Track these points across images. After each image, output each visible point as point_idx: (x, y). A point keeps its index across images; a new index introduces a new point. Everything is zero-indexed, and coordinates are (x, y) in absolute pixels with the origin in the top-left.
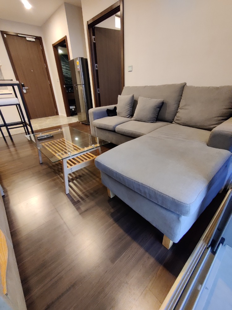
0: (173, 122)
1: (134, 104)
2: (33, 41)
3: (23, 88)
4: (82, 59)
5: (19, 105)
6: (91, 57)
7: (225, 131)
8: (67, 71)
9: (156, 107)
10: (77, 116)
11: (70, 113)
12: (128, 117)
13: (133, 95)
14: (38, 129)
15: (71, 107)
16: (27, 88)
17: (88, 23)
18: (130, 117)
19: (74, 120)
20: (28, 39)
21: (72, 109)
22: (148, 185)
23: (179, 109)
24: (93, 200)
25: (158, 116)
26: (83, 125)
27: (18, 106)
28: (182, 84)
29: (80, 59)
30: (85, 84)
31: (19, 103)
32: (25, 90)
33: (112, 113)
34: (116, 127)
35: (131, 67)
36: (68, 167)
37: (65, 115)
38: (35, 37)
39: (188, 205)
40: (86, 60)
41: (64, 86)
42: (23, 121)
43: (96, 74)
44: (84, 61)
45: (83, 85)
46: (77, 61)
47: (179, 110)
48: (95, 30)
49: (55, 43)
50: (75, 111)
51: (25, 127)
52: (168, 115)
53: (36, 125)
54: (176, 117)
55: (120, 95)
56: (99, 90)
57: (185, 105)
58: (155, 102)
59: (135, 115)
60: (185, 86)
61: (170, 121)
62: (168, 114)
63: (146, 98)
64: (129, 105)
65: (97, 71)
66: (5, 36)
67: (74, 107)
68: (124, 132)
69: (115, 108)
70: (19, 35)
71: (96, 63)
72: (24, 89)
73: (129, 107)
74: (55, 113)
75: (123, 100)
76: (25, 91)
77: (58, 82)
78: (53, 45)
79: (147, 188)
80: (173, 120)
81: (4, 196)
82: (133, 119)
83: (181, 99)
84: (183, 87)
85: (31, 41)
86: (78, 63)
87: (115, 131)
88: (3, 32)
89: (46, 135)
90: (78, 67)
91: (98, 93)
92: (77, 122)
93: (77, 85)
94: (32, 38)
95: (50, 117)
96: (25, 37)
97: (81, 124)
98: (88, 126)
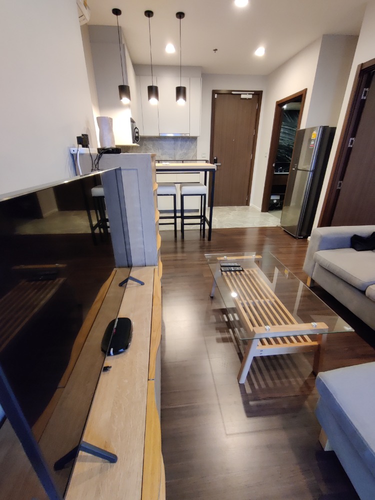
2: (249, 99)
5: (205, 195)
8: (284, 135)
10: (279, 213)
11: (268, 206)
14: (217, 228)
15: (272, 197)
16: (220, 164)
17: (361, 67)
19: (273, 220)
20: (243, 96)
21: (273, 200)
24: (285, 428)
26: (287, 236)
27: (203, 197)
29: (321, 128)
30: (315, 171)
31: (205, 193)
34: (371, 287)
36: (257, 346)
37: (260, 209)
38: (253, 93)
40: (333, 130)
41: (274, 165)
42: (203, 215)
44: (329, 131)
45: (310, 171)
46: (314, 132)
49: (282, 100)
50: (277, 204)
51: (202, 225)
56: (340, 183)
66: (216, 96)
67: (279, 198)
70: (233, 93)
71: (354, 136)
78: (277, 102)
85: (246, 99)
86: (315, 135)
87: (363, 292)
88: (214, 92)
89: (233, 264)
90: (312, 143)
91: (338, 188)
92: (277, 227)
93: (297, 169)
94: (249, 94)
95: (236, 207)
96: (241, 95)
97: (284, 233)
98: (295, 240)
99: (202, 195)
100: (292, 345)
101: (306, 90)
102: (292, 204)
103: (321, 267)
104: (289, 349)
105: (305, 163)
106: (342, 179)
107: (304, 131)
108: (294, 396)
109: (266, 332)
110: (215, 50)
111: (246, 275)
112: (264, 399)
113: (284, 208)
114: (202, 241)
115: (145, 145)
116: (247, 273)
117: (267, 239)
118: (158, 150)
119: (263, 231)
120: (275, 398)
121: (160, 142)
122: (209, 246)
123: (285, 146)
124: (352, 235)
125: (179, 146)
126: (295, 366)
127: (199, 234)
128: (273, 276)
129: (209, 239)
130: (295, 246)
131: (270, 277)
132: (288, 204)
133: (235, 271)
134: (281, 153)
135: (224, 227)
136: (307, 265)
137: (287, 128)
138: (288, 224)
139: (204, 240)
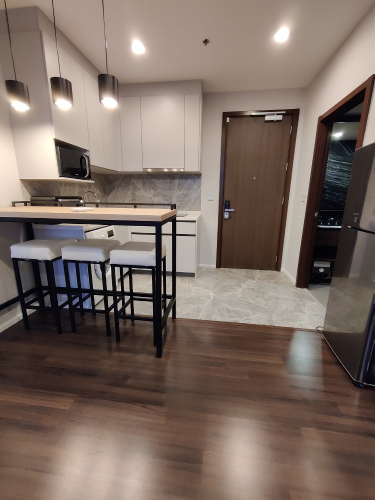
2: (278, 121)
3: (226, 210)
8: (341, 173)
11: (309, 279)
15: (317, 264)
16: (233, 211)
20: (267, 118)
21: (319, 268)
37: (295, 281)
38: (284, 112)
41: (316, 214)
66: (228, 120)
70: (252, 114)
72: (227, 212)
74: (274, 263)
76: (226, 216)
77: (303, 201)
78: (320, 118)
85: (272, 121)
88: (225, 115)
93: (357, 228)
94: (277, 114)
96: (264, 116)
101: (371, 78)
110: (206, 42)
115: (133, 184)
118: (150, 190)
121: (152, 180)
125: (177, 185)
134: (337, 197)
137: (346, 165)
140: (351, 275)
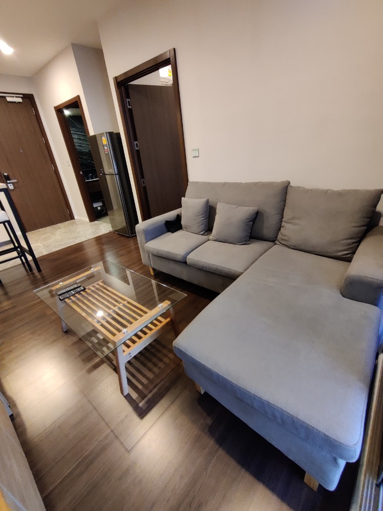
0: (277, 242)
1: (210, 213)
2: (19, 103)
3: (8, 182)
4: (111, 134)
5: (9, 222)
6: (126, 132)
7: (367, 277)
9: (248, 221)
10: (107, 219)
11: (95, 215)
12: (203, 235)
13: (208, 200)
14: (45, 254)
15: (95, 205)
16: (16, 181)
17: (116, 81)
18: (206, 234)
19: (104, 227)
20: (9, 99)
21: (97, 207)
22: (279, 406)
23: (283, 222)
25: (251, 233)
26: (122, 238)
27: (6, 224)
28: (283, 182)
29: (108, 134)
30: (119, 173)
31: (8, 219)
32: (11, 184)
33: (174, 226)
34: (188, 256)
35: (196, 150)
36: (124, 351)
37: (87, 219)
38: (21, 96)
39: (353, 449)
40: (118, 135)
41: (81, 173)
42: (17, 245)
43: (136, 156)
44: (115, 137)
45: (116, 175)
46: (103, 138)
47: (283, 224)
48: (129, 89)
49: (59, 105)
50: (102, 210)
51: (23, 258)
52: (267, 231)
53: (39, 244)
54: (280, 234)
55: (184, 197)
56: (143, 181)
57: (293, 218)
58: (245, 211)
59: (214, 231)
60: (289, 186)
61: (271, 240)
62: (267, 228)
63: (229, 205)
64: (202, 216)
65: (138, 151)
67: (101, 204)
68: (203, 267)
69: (179, 217)
71: (136, 140)
73: (203, 218)
74: (68, 216)
75: (191, 206)
76: (11, 187)
77: (69, 166)
79: (278, 410)
80: (276, 238)
81: (12, 415)
82: (211, 237)
83: (285, 206)
84: (286, 188)
85: (15, 102)
86: (105, 141)
87: (186, 263)
89: (72, 288)
90: (106, 148)
91: (143, 185)
92: (110, 232)
93: (104, 174)
94: (16, 97)
95: (60, 224)
96: (5, 97)
97: (118, 236)
98: (130, 239)
99: (4, 223)
100: (153, 332)
101: (78, 97)
102: (115, 207)
103: (154, 255)
104: (151, 337)
105: (109, 168)
106: (143, 177)
107: (95, 136)
108: (171, 371)
109: (124, 335)
111: (93, 291)
112: (150, 392)
113: (109, 213)
114: (31, 276)
116: (93, 289)
117: (105, 247)
119: (99, 240)
120: (158, 384)
122: (43, 277)
123: (86, 153)
124: (164, 222)
126: (164, 347)
127: (23, 270)
128: (127, 277)
129: (39, 270)
130: (132, 244)
131: (125, 279)
132: (112, 208)
133: (79, 293)
134: (85, 160)
135: (54, 250)
136: (145, 259)
137: (80, 134)
138: (119, 227)
139: (33, 274)
140: (114, 208)
